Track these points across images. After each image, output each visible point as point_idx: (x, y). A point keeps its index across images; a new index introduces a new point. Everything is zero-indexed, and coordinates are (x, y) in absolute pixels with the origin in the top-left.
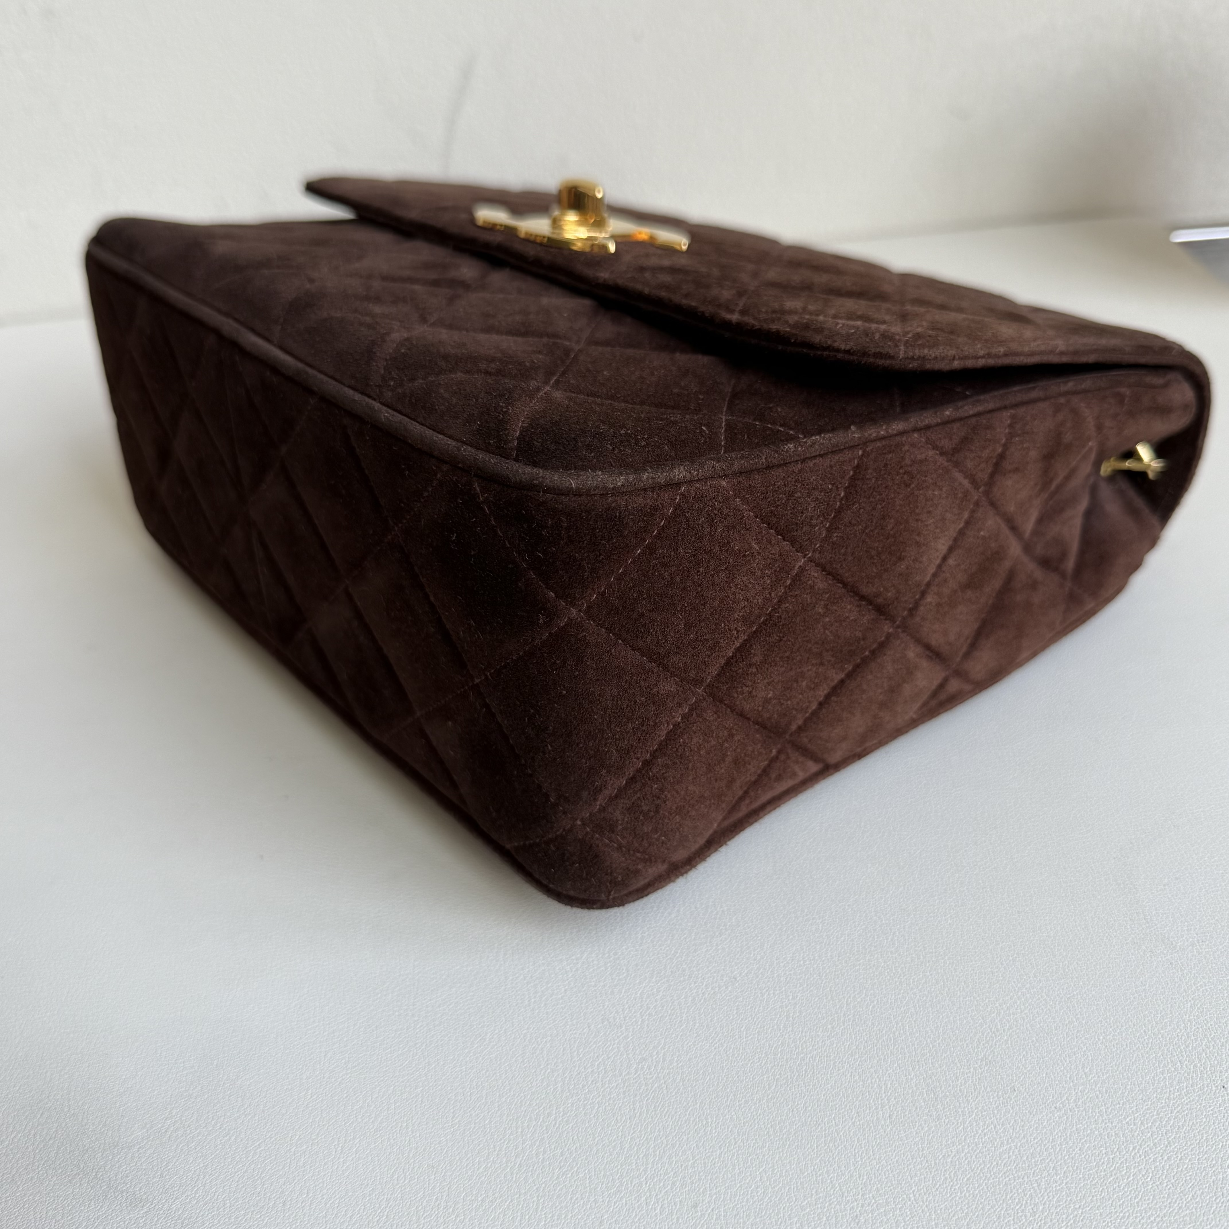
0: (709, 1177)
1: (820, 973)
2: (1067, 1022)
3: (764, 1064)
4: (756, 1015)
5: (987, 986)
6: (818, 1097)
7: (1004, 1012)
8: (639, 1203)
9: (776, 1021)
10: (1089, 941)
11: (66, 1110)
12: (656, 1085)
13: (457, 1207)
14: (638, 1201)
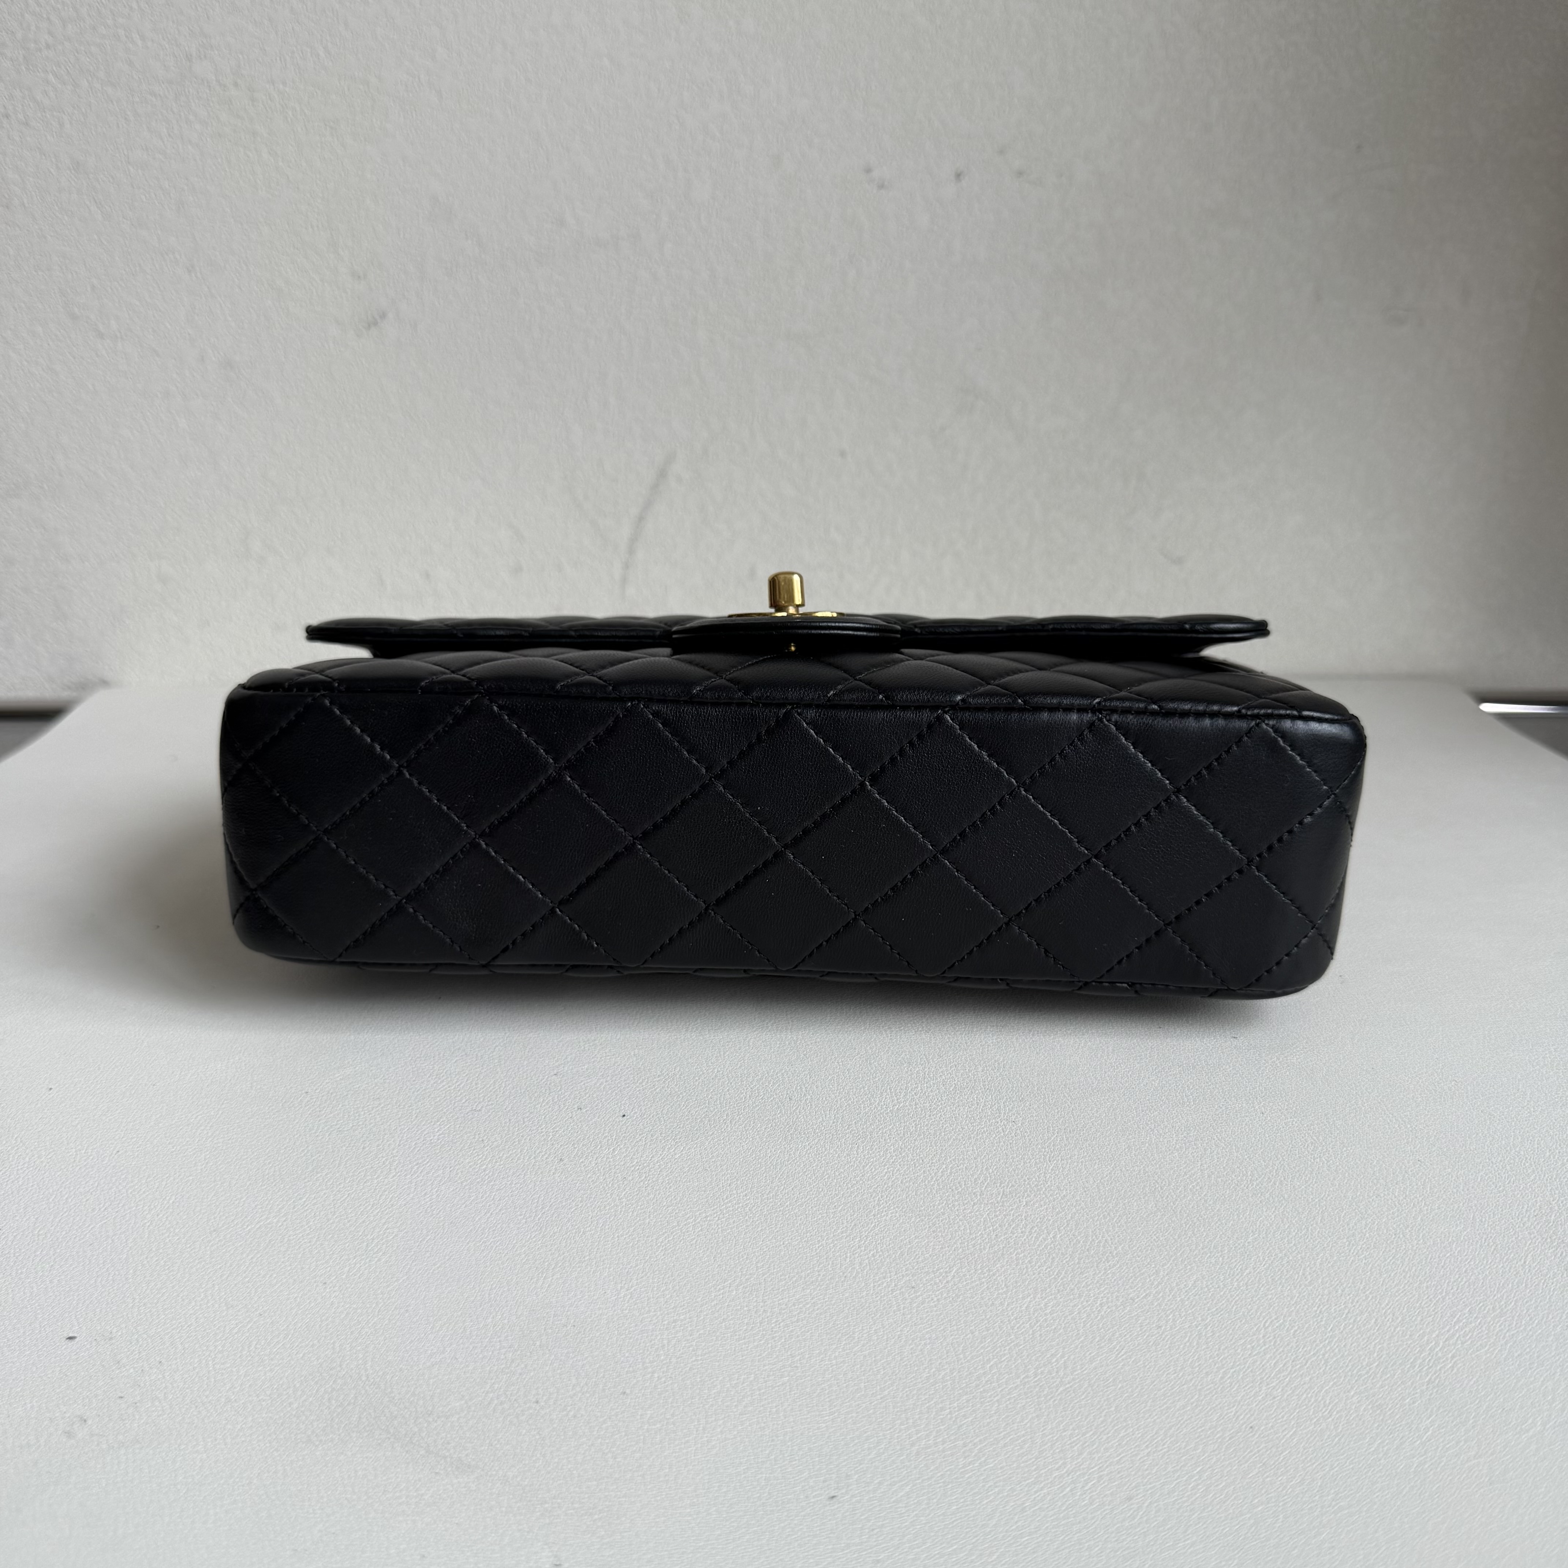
0: (1140, 1473)
1: (1228, 1300)
2: (1516, 1355)
3: (1182, 1376)
4: (1163, 1333)
5: (1419, 1319)
6: (1250, 1407)
7: (1444, 1342)
8: (1064, 1493)
9: (1187, 1339)
10: (1524, 1285)
11: (364, 1378)
12: (1061, 1389)
13: (851, 1488)
14: (1062, 1491)
